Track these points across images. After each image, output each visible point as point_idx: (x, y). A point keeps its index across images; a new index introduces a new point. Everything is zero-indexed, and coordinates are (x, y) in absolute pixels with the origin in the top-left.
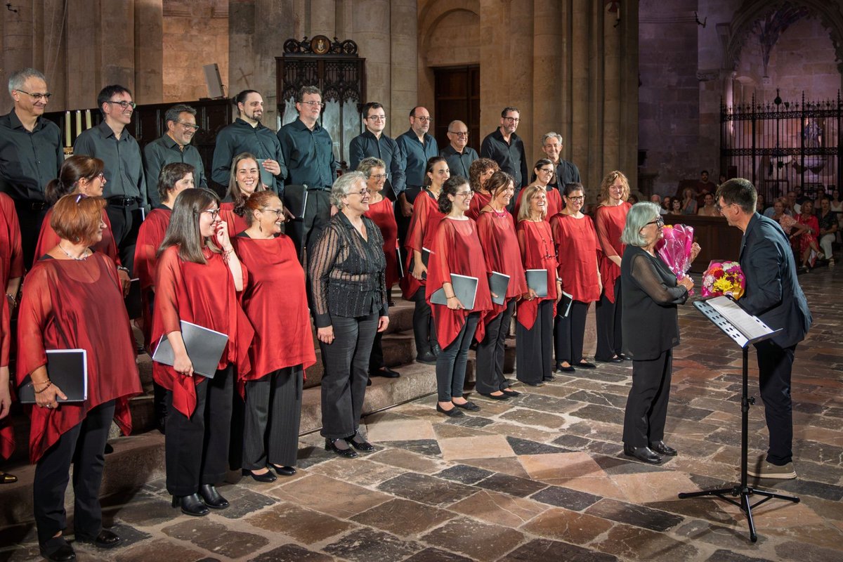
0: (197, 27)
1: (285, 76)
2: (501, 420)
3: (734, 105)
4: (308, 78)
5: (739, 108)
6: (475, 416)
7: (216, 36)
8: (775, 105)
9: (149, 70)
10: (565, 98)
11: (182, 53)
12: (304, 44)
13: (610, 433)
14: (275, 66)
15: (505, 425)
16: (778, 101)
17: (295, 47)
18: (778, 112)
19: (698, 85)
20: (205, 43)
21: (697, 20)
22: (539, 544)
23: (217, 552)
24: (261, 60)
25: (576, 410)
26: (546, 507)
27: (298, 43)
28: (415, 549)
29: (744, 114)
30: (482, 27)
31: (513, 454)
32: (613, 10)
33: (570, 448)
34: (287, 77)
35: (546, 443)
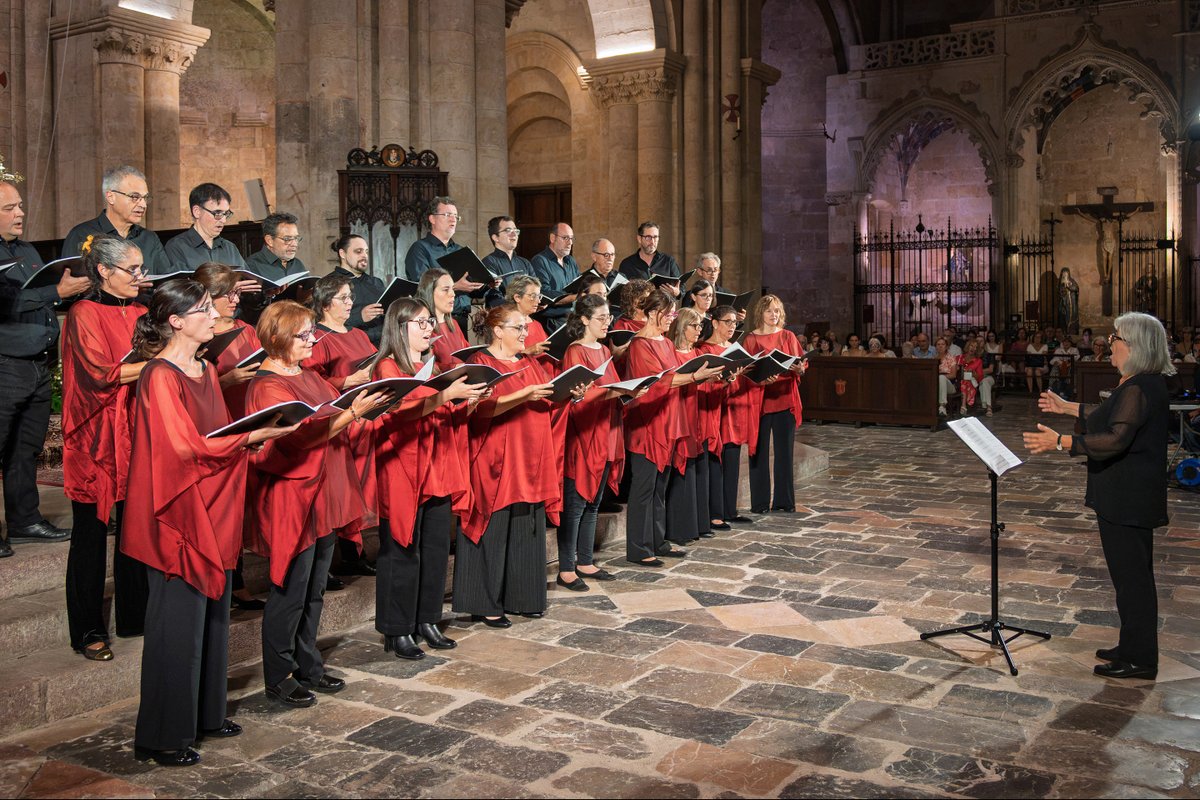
0: (214, 138)
1: (349, 193)
2: (672, 574)
3: (869, 233)
4: (378, 196)
5: (876, 237)
6: (642, 572)
7: (238, 148)
8: (917, 233)
9: (164, 189)
10: (676, 223)
11: (195, 170)
12: (373, 154)
13: (801, 583)
14: (336, 181)
15: (679, 579)
16: (920, 228)
17: (362, 158)
18: (920, 242)
19: (827, 210)
20: (224, 157)
21: (825, 133)
22: (761, 688)
23: (399, 710)
24: (318, 175)
25: (755, 562)
26: (756, 654)
27: (366, 153)
28: (625, 698)
29: (881, 244)
30: (573, 139)
31: (699, 606)
32: (732, 119)
33: (761, 598)
34: (352, 195)
35: (732, 594)
